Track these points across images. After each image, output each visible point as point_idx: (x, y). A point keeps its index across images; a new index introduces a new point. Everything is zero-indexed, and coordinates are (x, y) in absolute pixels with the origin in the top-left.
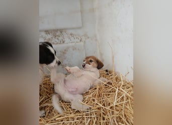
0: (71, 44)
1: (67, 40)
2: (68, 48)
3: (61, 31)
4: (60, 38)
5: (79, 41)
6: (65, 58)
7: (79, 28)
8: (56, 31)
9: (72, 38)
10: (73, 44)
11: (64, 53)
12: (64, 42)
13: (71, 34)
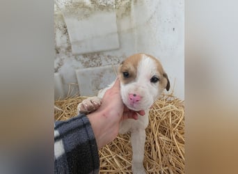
0: (107, 66)
1: (104, 62)
2: (105, 70)
3: (98, 53)
4: (97, 61)
5: (116, 63)
6: (102, 82)
7: (117, 49)
8: (93, 54)
9: (109, 60)
10: (111, 66)
11: (101, 76)
12: (100, 65)
13: (108, 56)
